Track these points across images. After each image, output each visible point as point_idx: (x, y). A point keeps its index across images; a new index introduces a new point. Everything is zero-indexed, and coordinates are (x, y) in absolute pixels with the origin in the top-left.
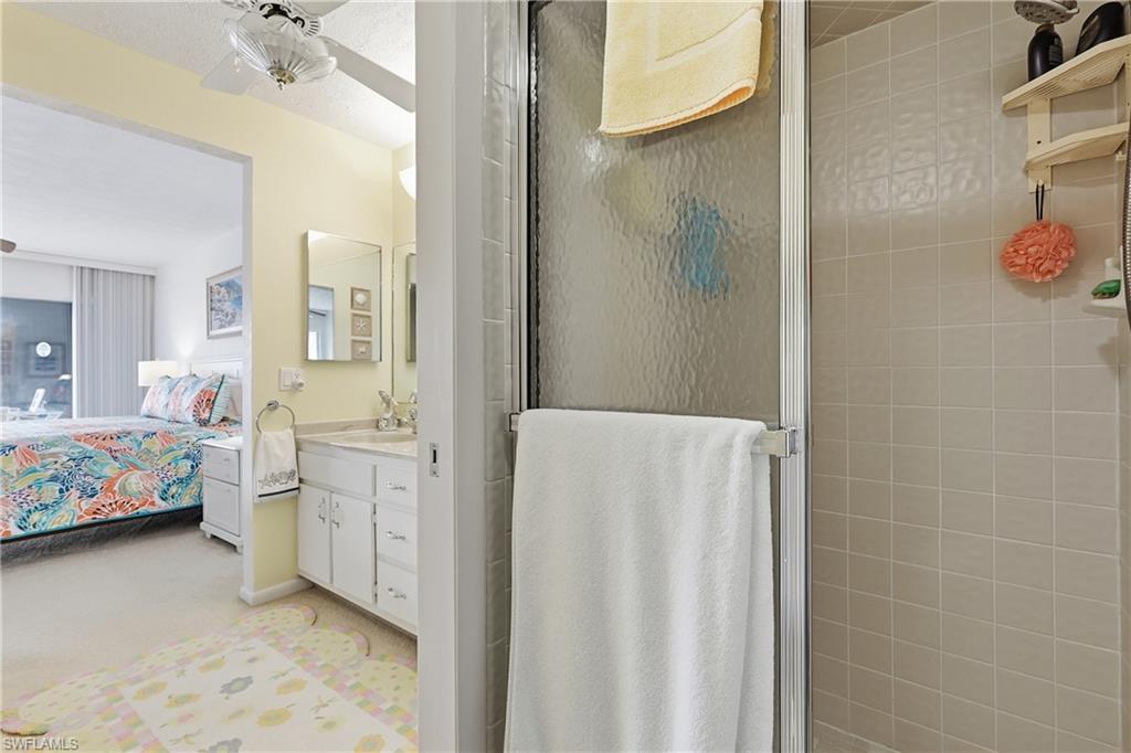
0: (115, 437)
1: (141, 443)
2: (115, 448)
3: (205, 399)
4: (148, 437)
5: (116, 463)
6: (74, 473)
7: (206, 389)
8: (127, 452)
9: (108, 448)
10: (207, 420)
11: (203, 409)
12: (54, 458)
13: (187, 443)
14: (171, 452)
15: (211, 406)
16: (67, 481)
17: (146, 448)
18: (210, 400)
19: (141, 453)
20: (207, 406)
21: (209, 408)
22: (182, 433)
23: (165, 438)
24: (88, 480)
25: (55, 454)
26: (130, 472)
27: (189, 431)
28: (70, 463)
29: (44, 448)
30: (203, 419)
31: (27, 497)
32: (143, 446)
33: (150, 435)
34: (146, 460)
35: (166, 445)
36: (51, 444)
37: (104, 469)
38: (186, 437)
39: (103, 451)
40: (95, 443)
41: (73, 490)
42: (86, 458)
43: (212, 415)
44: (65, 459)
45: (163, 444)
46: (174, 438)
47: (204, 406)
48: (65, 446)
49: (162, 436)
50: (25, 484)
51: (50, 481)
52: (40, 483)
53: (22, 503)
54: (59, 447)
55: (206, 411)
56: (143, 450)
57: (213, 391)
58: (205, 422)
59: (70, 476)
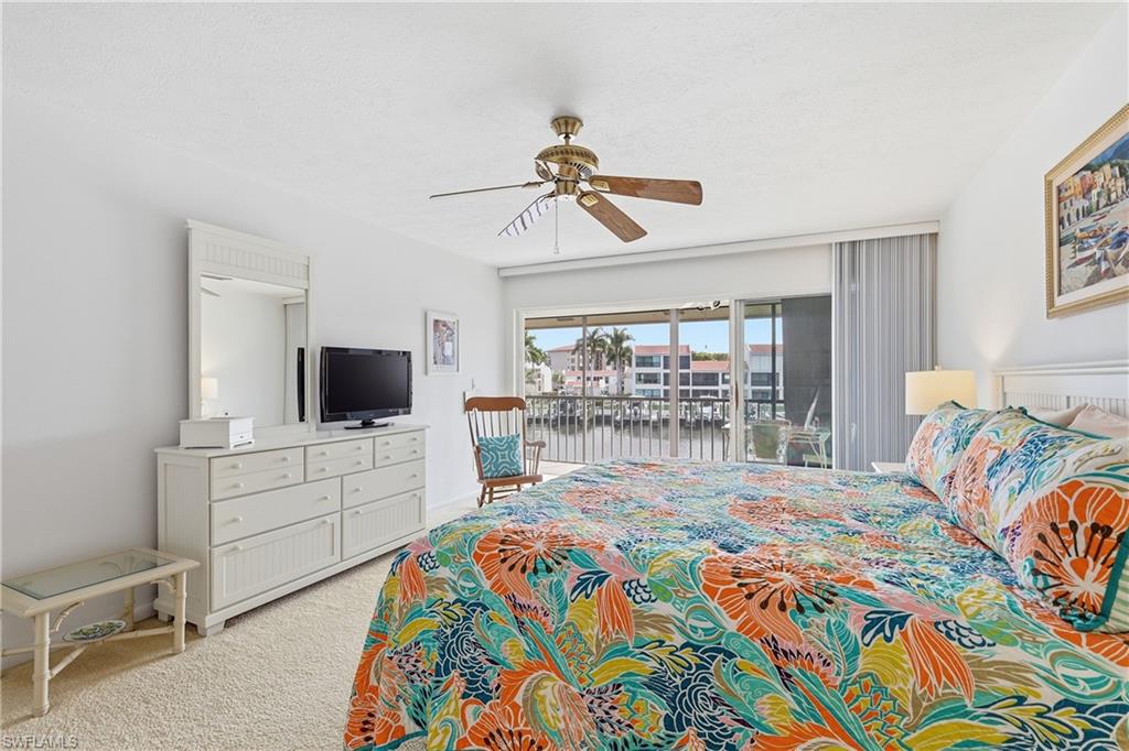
0: (791, 603)
1: (856, 652)
2: (785, 644)
3: (1083, 519)
4: (877, 632)
5: (788, 694)
6: (695, 686)
7: (1087, 486)
8: (817, 670)
9: (773, 639)
10: (1094, 607)
11: (1074, 557)
12: (660, 630)
13: (1016, 701)
14: (952, 717)
15: (1114, 554)
16: (680, 702)
17: (871, 674)
18: (1110, 530)
19: (854, 683)
20: (1093, 550)
21: (1103, 563)
22: (991, 648)
23: (934, 653)
24: (721, 719)
25: (660, 621)
26: (823, 739)
27: (1024, 648)
28: (687, 654)
29: (646, 596)
30: (1072, 598)
31: (611, 712)
32: (861, 661)
33: (884, 624)
34: (869, 716)
35: (934, 682)
36: (659, 590)
37: (758, 700)
38: (1007, 669)
39: (758, 643)
40: (742, 611)
41: (690, 731)
42: (719, 651)
43: (1120, 594)
44: (679, 640)
45: (925, 677)
46: (965, 663)
47: (1082, 547)
48: (683, 603)
49: (921, 638)
50: (608, 677)
51: (650, 688)
52: (634, 685)
53: (603, 721)
54: (670, 604)
55: (1089, 572)
56: (860, 677)
57: (1120, 494)
58: (1088, 614)
59: (687, 691)
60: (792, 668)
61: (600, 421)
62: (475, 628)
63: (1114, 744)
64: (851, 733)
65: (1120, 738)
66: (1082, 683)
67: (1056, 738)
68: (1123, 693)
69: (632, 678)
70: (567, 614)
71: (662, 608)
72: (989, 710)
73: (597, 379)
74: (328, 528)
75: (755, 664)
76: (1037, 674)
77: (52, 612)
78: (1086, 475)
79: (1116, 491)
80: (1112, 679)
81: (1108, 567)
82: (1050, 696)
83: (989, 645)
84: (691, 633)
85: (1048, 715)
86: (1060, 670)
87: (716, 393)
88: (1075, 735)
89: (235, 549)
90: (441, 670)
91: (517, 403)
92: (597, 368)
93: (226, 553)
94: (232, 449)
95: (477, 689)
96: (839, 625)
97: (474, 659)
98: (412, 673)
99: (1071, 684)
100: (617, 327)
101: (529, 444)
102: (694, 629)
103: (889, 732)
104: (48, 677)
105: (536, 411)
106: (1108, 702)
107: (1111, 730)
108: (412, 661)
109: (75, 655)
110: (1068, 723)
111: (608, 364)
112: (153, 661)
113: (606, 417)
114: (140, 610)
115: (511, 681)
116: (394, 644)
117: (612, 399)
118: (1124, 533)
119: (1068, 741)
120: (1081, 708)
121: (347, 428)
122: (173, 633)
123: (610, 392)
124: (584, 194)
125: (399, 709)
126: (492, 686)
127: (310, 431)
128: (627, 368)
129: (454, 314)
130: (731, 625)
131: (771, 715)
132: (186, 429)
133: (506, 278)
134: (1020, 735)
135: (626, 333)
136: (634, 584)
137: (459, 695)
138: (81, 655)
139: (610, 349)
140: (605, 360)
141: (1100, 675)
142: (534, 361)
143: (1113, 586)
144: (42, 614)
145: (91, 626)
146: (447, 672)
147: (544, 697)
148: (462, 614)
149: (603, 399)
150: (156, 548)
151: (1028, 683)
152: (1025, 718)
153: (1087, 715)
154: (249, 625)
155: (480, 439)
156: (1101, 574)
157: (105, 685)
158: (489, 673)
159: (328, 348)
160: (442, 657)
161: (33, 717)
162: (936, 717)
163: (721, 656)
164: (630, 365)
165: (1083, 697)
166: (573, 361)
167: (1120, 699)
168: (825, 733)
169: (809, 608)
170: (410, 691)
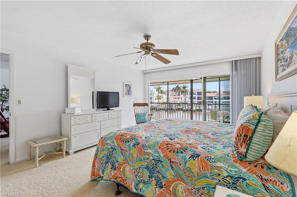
0: (176, 151)
1: (187, 162)
2: (173, 160)
3: (243, 134)
4: (192, 158)
5: (172, 171)
6: (154, 169)
7: (244, 125)
8: (178, 166)
9: (170, 159)
10: (243, 155)
11: (240, 143)
12: (148, 156)
13: (218, 175)
14: (205, 178)
15: (248, 142)
16: (151, 172)
17: (189, 167)
18: (248, 136)
19: (185, 169)
20: (244, 141)
21: (246, 144)
22: (216, 163)
23: (203, 163)
24: (159, 176)
25: (148, 154)
26: (179, 182)
27: (223, 163)
28: (153, 161)
29: (146, 148)
30: (240, 152)
31: (139, 174)
32: (187, 164)
33: (194, 157)
34: (188, 177)
35: (202, 170)
36: (149, 147)
37: (166, 172)
38: (218, 168)
39: (167, 159)
40: (165, 152)
41: (153, 179)
42: (159, 161)
43: (249, 152)
44: (152, 158)
45: (200, 169)
46: (209, 166)
47: (242, 140)
48: (153, 150)
49: (201, 160)
50: (138, 166)
51: (146, 169)
52: (143, 168)
53: (137, 175)
54: (151, 150)
55: (243, 146)
56: (187, 168)
57: (250, 127)
58: (242, 156)
59: (153, 169)
60: (174, 166)
61: (179, 109)
62: (114, 154)
63: (238, 186)
64: (185, 181)
65: (239, 185)
66: (233, 172)
67: (226, 184)
68: (242, 175)
69: (143, 166)
70: (131, 151)
71: (149, 151)
72: (213, 177)
73: (178, 98)
74: (97, 133)
75: (166, 164)
76: (224, 169)
77: (39, 146)
78: (244, 123)
79: (249, 127)
80: (241, 171)
81: (247, 145)
82: (225, 174)
83: (216, 162)
84: (154, 157)
85: (225, 179)
86: (229, 168)
87: (212, 102)
88: (230, 183)
89: (76, 136)
90: (107, 162)
91: (147, 105)
92: (179, 95)
93: (74, 137)
94: (76, 114)
95: (114, 167)
96: (185, 156)
97: (113, 160)
98: (102, 163)
99: (230, 171)
100: (184, 84)
101: (149, 115)
102: (155, 156)
103: (192, 181)
104: (38, 160)
105: (162, 107)
106: (238, 176)
107: (238, 183)
108: (102, 160)
109: (44, 156)
110: (229, 181)
111: (182, 94)
112: (59, 159)
113: (181, 108)
114: (58, 148)
115: (120, 166)
116: (99, 157)
117: (183, 104)
118: (250, 137)
119: (228, 185)
120: (232, 177)
121: (103, 110)
122: (63, 153)
123: (182, 102)
124: (152, 54)
125: (99, 171)
126: (117, 167)
127: (95, 111)
128: (187, 95)
129: (131, 83)
130: (162, 155)
131: (169, 176)
132: (67, 109)
133: (145, 73)
134: (219, 183)
135: (186, 86)
136: (145, 145)
137: (110, 168)
138: (45, 156)
139: (182, 90)
140: (181, 93)
141: (238, 170)
142: (161, 93)
143: (248, 150)
144: (37, 147)
145: (47, 151)
146: (108, 163)
147: (126, 170)
148: (111, 151)
149: (180, 104)
150: (61, 135)
151: (222, 171)
152: (220, 179)
153: (233, 179)
154: (79, 153)
155: (137, 113)
156: (245, 147)
157: (49, 163)
158: (116, 164)
159: (99, 92)
160: (107, 160)
161: (35, 167)
162: (202, 178)
163: (160, 162)
164: (188, 95)
165: (233, 175)
166: (172, 93)
167: (241, 176)
168: (179, 180)
169: (180, 152)
170: (102, 167)
